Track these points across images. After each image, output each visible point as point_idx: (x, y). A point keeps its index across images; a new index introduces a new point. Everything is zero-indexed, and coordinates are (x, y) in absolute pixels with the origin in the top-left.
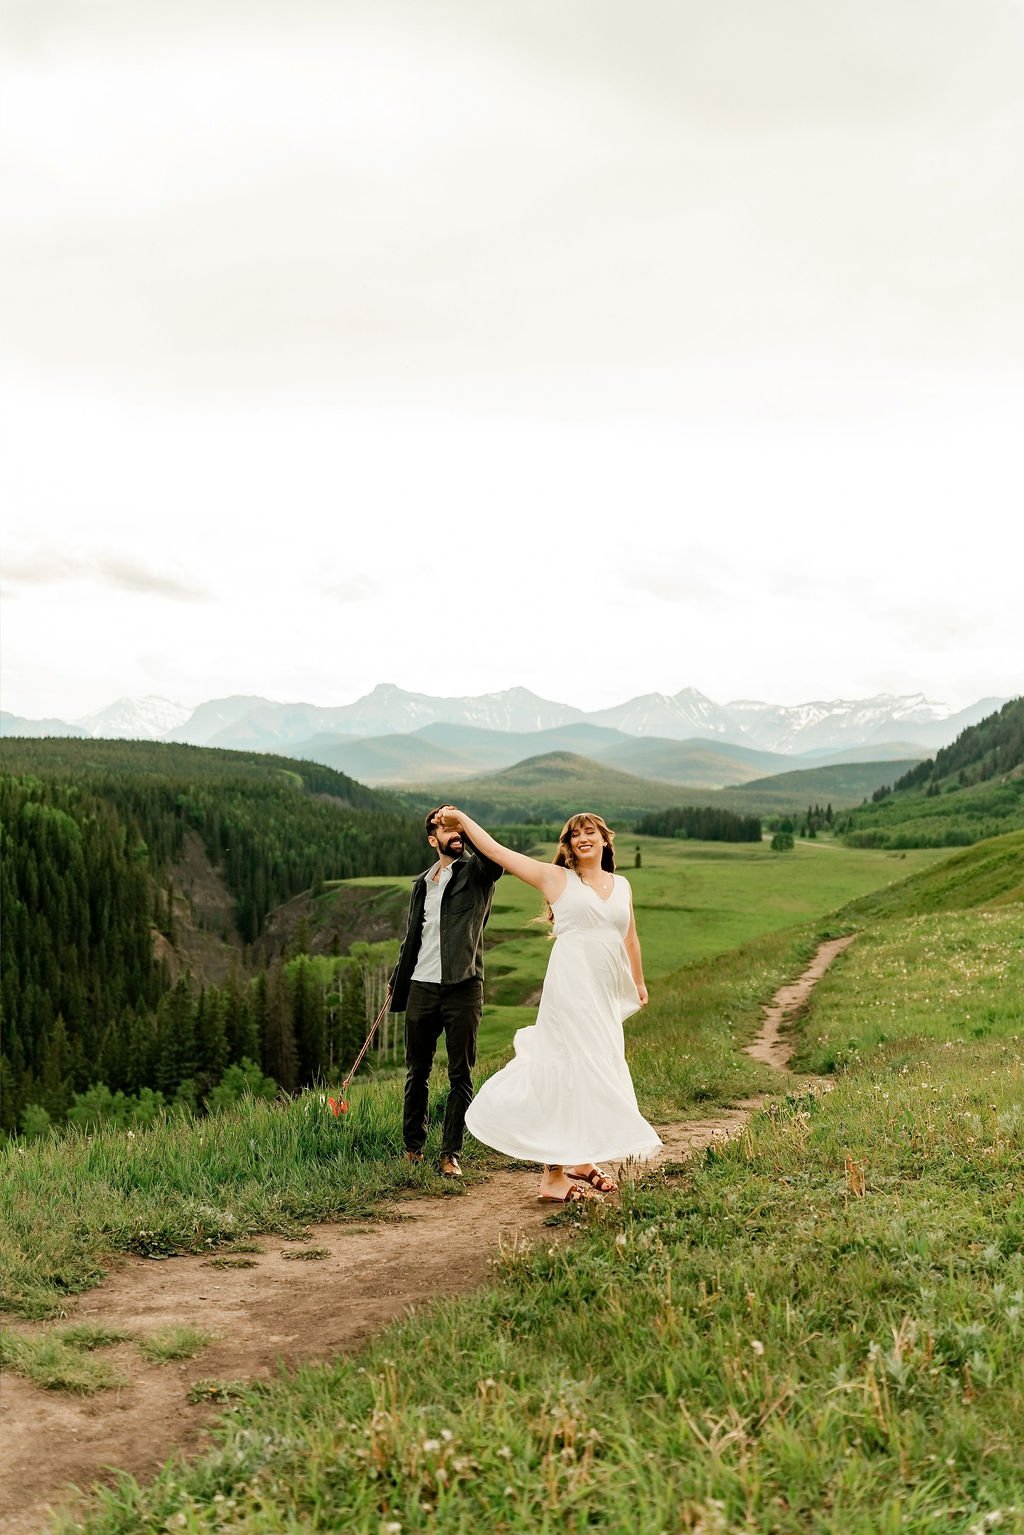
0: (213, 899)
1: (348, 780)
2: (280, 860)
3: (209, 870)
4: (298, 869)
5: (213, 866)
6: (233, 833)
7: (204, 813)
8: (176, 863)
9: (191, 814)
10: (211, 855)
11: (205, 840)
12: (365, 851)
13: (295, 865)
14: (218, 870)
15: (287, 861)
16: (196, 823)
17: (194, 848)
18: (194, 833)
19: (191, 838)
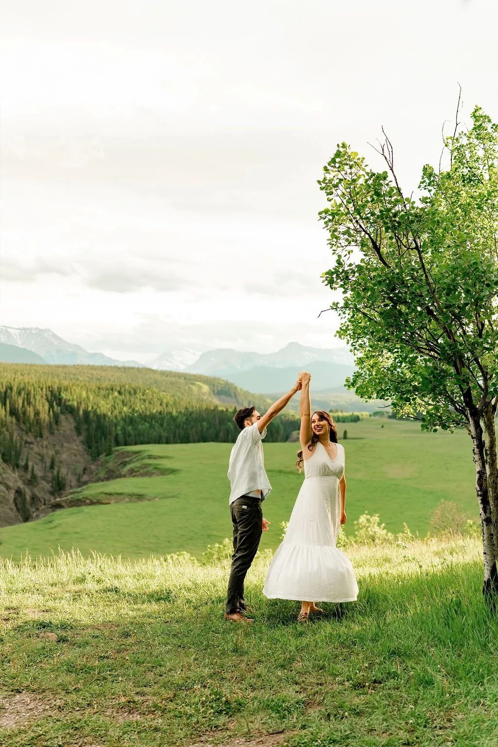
0: (76, 456)
1: (235, 388)
2: (119, 432)
3: (75, 438)
4: (131, 438)
5: (78, 436)
6: (91, 415)
7: (75, 403)
8: (52, 433)
9: (67, 403)
10: (78, 430)
11: (75, 419)
12: (178, 426)
13: (130, 435)
14: (82, 438)
15: (124, 433)
16: (71, 411)
17: (67, 424)
18: (69, 416)
19: (67, 418)
